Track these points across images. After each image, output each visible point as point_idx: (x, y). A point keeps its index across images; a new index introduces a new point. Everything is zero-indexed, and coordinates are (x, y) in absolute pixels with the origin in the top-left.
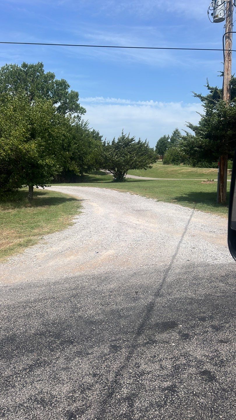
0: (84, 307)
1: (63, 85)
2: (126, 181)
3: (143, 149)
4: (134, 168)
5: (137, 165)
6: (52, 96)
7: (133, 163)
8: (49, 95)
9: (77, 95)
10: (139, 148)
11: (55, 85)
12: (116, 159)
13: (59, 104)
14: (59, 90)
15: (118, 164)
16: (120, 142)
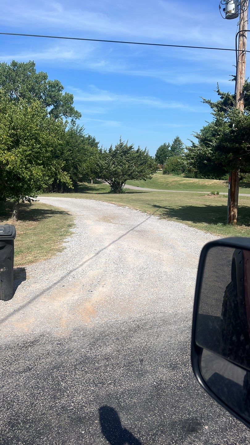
0: (70, 388)
1: (57, 86)
2: (125, 193)
3: (142, 158)
4: (133, 178)
5: (136, 175)
6: (45, 98)
7: (131, 173)
8: (41, 97)
9: (72, 98)
10: (138, 157)
11: (48, 86)
12: (112, 168)
13: (52, 107)
14: (53, 91)
15: (116, 174)
16: (118, 150)
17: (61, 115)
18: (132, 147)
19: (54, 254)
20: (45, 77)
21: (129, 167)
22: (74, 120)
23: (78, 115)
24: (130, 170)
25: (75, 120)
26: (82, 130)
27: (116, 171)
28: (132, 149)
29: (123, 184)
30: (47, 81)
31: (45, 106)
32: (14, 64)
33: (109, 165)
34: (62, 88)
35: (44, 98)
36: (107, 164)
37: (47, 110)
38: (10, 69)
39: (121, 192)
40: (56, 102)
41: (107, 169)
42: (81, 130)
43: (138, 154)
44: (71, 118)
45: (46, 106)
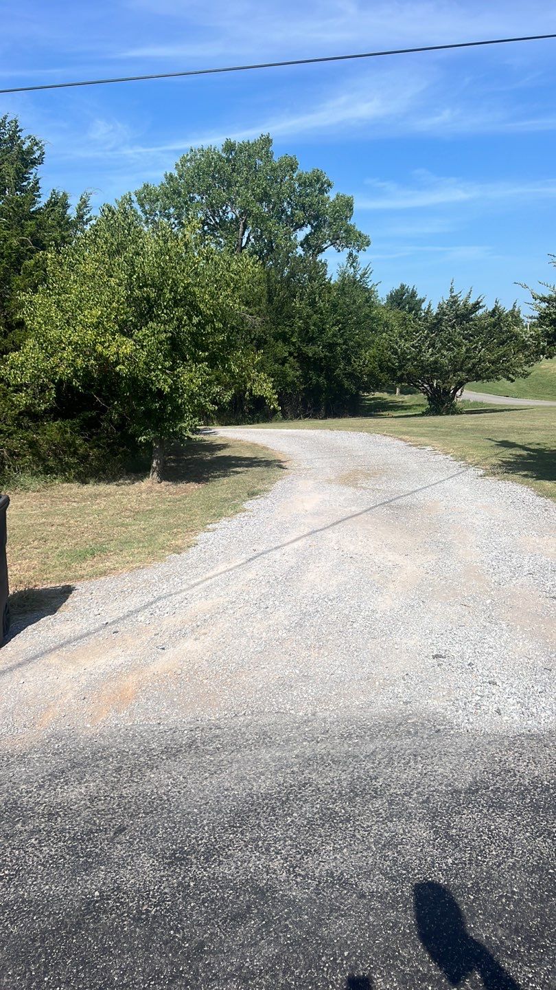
1: (318, 183)
2: (462, 413)
3: (505, 329)
4: (478, 378)
5: (488, 369)
6: (292, 212)
7: (474, 365)
8: (283, 211)
9: (349, 205)
10: (494, 325)
11: (297, 185)
12: (428, 356)
13: (307, 230)
14: (307, 195)
15: (436, 370)
16: (444, 314)
17: (326, 245)
18: (478, 303)
19: (162, 558)
20: (293, 167)
21: (468, 351)
22: (355, 253)
23: (362, 242)
24: (470, 358)
25: (357, 254)
26: (366, 276)
27: (436, 362)
28: (480, 307)
29: (458, 393)
30: (295, 175)
31: (292, 230)
32: (229, 147)
33: (420, 351)
34: (329, 185)
35: (289, 213)
36: (416, 348)
37: (295, 238)
38: (220, 158)
39: (453, 411)
40: (316, 218)
41: (417, 360)
42: (365, 274)
43: (493, 320)
44: (347, 250)
45: (294, 230)
